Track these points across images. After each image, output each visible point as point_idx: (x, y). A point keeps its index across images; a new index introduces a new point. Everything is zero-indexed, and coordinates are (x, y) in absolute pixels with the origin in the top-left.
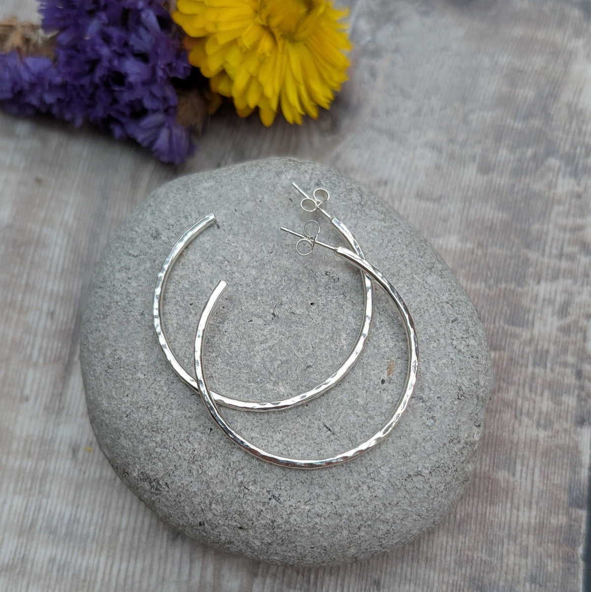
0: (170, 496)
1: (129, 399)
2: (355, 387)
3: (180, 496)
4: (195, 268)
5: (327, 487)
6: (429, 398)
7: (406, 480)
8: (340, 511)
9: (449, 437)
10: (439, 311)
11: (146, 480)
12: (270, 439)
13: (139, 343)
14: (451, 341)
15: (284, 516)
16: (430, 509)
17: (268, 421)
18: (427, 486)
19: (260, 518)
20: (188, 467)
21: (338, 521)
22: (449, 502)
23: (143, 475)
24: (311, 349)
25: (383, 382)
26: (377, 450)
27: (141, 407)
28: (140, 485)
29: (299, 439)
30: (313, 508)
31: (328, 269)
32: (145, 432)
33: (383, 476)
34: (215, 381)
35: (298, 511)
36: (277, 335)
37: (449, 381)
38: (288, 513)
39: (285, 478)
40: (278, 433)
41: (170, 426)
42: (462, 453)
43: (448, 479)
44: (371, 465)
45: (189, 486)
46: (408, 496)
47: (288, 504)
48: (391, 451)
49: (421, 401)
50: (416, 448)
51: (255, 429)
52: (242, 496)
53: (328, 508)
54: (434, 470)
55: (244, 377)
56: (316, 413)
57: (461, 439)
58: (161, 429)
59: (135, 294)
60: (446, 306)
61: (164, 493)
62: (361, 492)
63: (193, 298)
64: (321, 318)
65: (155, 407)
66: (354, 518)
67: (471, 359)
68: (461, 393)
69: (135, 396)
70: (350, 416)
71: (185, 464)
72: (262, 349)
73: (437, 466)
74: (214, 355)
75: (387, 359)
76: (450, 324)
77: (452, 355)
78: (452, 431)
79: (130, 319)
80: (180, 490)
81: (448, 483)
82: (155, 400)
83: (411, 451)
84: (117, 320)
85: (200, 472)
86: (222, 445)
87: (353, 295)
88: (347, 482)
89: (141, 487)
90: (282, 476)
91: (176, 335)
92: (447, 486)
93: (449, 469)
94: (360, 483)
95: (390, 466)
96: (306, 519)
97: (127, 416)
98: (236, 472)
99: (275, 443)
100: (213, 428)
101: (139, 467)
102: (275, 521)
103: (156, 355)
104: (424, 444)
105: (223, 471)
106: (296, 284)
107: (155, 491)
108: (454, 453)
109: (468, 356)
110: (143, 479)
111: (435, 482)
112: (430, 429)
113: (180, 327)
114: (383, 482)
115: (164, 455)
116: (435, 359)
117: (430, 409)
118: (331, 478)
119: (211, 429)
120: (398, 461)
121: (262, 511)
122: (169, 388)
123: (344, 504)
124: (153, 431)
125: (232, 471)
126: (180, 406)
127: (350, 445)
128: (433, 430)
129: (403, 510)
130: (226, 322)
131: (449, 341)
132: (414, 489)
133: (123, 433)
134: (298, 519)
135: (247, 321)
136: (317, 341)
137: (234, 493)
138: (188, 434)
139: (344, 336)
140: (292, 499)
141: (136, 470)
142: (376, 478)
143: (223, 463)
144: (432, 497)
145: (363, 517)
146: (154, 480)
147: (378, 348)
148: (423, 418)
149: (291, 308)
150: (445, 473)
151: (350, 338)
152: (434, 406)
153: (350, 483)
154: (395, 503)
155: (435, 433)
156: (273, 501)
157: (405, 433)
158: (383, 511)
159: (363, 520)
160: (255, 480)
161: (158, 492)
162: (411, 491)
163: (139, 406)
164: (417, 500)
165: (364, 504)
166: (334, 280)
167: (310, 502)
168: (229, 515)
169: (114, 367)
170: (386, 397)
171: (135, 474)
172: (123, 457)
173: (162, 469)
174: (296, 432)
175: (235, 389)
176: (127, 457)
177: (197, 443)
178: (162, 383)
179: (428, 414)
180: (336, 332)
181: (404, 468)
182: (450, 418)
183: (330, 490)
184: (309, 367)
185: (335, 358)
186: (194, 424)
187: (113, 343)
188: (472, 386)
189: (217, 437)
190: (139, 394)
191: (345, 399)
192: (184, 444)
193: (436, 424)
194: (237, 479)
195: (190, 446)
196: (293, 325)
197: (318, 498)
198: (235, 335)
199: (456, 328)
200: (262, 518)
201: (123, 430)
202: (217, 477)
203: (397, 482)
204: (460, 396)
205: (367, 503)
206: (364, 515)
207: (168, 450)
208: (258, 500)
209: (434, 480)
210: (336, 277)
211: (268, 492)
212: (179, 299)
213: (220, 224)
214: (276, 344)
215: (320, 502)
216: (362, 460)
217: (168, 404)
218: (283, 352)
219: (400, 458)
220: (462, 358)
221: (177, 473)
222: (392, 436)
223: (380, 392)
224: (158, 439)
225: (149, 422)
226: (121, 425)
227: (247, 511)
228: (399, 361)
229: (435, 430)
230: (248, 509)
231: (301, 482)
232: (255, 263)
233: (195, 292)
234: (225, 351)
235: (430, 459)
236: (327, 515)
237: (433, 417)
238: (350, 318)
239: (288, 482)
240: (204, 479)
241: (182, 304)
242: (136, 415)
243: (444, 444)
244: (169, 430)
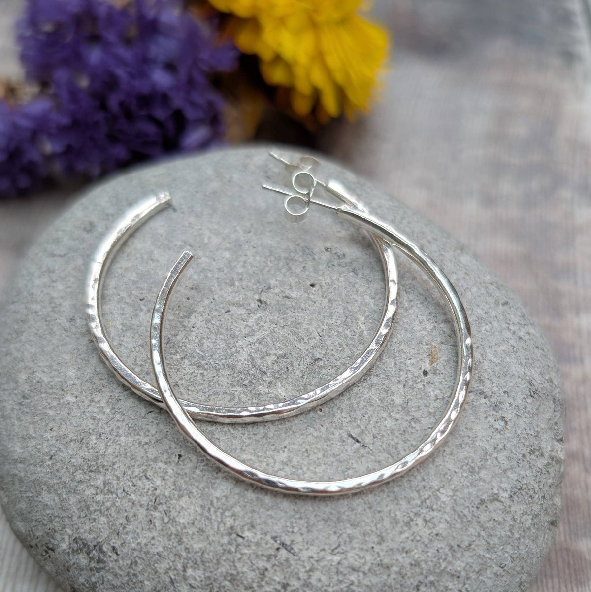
0: (120, 568)
1: (54, 433)
2: (387, 382)
3: (136, 563)
4: (145, 257)
5: (363, 524)
6: (492, 393)
7: (478, 508)
8: (386, 561)
9: (528, 446)
10: (483, 291)
11: (81, 550)
12: (271, 461)
13: (67, 357)
14: (506, 325)
15: (301, 575)
16: (515, 556)
17: (265, 436)
18: (509, 518)
19: (263, 583)
20: (147, 516)
21: (385, 577)
22: (538, 551)
23: (77, 543)
24: (318, 337)
25: (425, 373)
26: (431, 466)
27: (71, 440)
28: (72, 562)
29: (313, 457)
30: (345, 559)
31: (329, 245)
32: (79, 476)
33: (444, 503)
34: (182, 391)
35: (322, 564)
36: (267, 326)
37: (515, 373)
38: (308, 568)
39: (297, 516)
40: (281, 452)
41: (116, 460)
42: (548, 471)
43: (536, 508)
44: (424, 487)
45: (149, 546)
46: (483, 533)
47: (305, 555)
48: (450, 466)
49: (483, 396)
50: (486, 460)
51: (247, 448)
52: (233, 549)
53: (369, 557)
54: (515, 494)
55: (224, 380)
56: (335, 420)
57: (545, 451)
58: (104, 466)
59: (62, 298)
60: (492, 288)
61: (111, 565)
62: (415, 529)
63: (144, 292)
64: (326, 300)
65: (94, 437)
66: (408, 571)
67: (536, 350)
68: (533, 389)
69: (63, 427)
70: (386, 420)
71: (142, 512)
72: (248, 343)
73: (519, 487)
74: (178, 357)
75: (427, 344)
76: (501, 307)
77: (512, 342)
78: (531, 438)
79: (55, 329)
80: (136, 553)
81: (536, 515)
82: (92, 427)
83: (479, 464)
84: (36, 334)
85: (166, 520)
86: (198, 475)
87: (367, 271)
88: (393, 515)
89: (74, 564)
90: (293, 513)
91: (122, 338)
92: (535, 520)
93: (535, 492)
94: (412, 515)
95: (453, 487)
96: (336, 578)
97: (51, 458)
98: (222, 514)
99: (277, 466)
100: (182, 454)
101: (70, 532)
102: (288, 584)
103: (93, 368)
104: (495, 455)
105: (202, 514)
106: (287, 264)
107: (95, 565)
108: (538, 470)
109: (532, 346)
110: (77, 550)
111: (519, 513)
112: (501, 434)
113: (127, 328)
114: (445, 512)
115: (109, 504)
116: (490, 345)
117: (497, 406)
118: (368, 510)
119: (180, 456)
120: (462, 480)
121: (266, 569)
122: (113, 408)
123: (391, 550)
124: (91, 471)
125: (216, 512)
126: (131, 429)
127: (390, 460)
128: (506, 437)
129: (479, 556)
130: (193, 315)
131: (505, 326)
132: (491, 522)
133: (45, 484)
134: (323, 578)
135: (223, 311)
136: (325, 327)
137: (222, 546)
138: (144, 467)
139: (362, 319)
140: (311, 547)
141: (66, 538)
142: (435, 507)
143: (201, 503)
144: (517, 536)
145: (422, 569)
146: (95, 546)
147: (412, 332)
148: (489, 419)
149: (283, 292)
150: (530, 499)
151: (371, 321)
152: (500, 403)
153: (396, 515)
154: (467, 544)
155: (508, 439)
156: (283, 552)
157: (467, 440)
158: (450, 559)
159: (422, 573)
160: (252, 522)
161: (101, 565)
162: (488, 525)
163: (68, 440)
164: (496, 540)
165: (421, 547)
166: (339, 256)
167: (339, 550)
168: (215, 584)
169: (32, 395)
170: (433, 392)
171: (64, 546)
172: (45, 522)
173: (106, 527)
174: (308, 447)
175: (212, 398)
176: (51, 522)
177: (159, 479)
178: (103, 403)
179: (495, 413)
180: (349, 318)
181: (473, 490)
182: (526, 420)
183: (368, 528)
184: (316, 360)
185: (354, 345)
186: (152, 452)
187: (31, 365)
188: (544, 382)
189: (190, 465)
190: (69, 423)
191: (375, 398)
192: (140, 483)
193: (508, 427)
194: (224, 524)
195: (148, 485)
196: (288, 311)
197: (350, 542)
198: (207, 330)
199: (509, 312)
200: (267, 583)
201: (45, 479)
202: (193, 524)
203: (466, 512)
204: (532, 393)
205: (426, 546)
206: (423, 565)
207: (114, 496)
208: (260, 553)
209: (518, 508)
210: (340, 253)
211: (274, 538)
212: (123, 294)
213: (177, 207)
214: (268, 336)
215: (355, 548)
216: (410, 481)
217: (112, 430)
218: (278, 344)
219: (465, 475)
220: (525, 346)
221: (130, 528)
222: (450, 444)
223: (424, 386)
224: (99, 482)
225: (84, 459)
226: (42, 473)
227: (243, 573)
228: (443, 347)
229: (509, 435)
230: (245, 569)
231: (323, 519)
232: (228, 245)
233: (146, 285)
234: (194, 351)
235: (508, 477)
236: (367, 568)
237: (503, 418)
238: (367, 298)
239: (302, 522)
240: (173, 530)
241: (128, 300)
242: (64, 455)
243: (524, 456)
244: (116, 466)
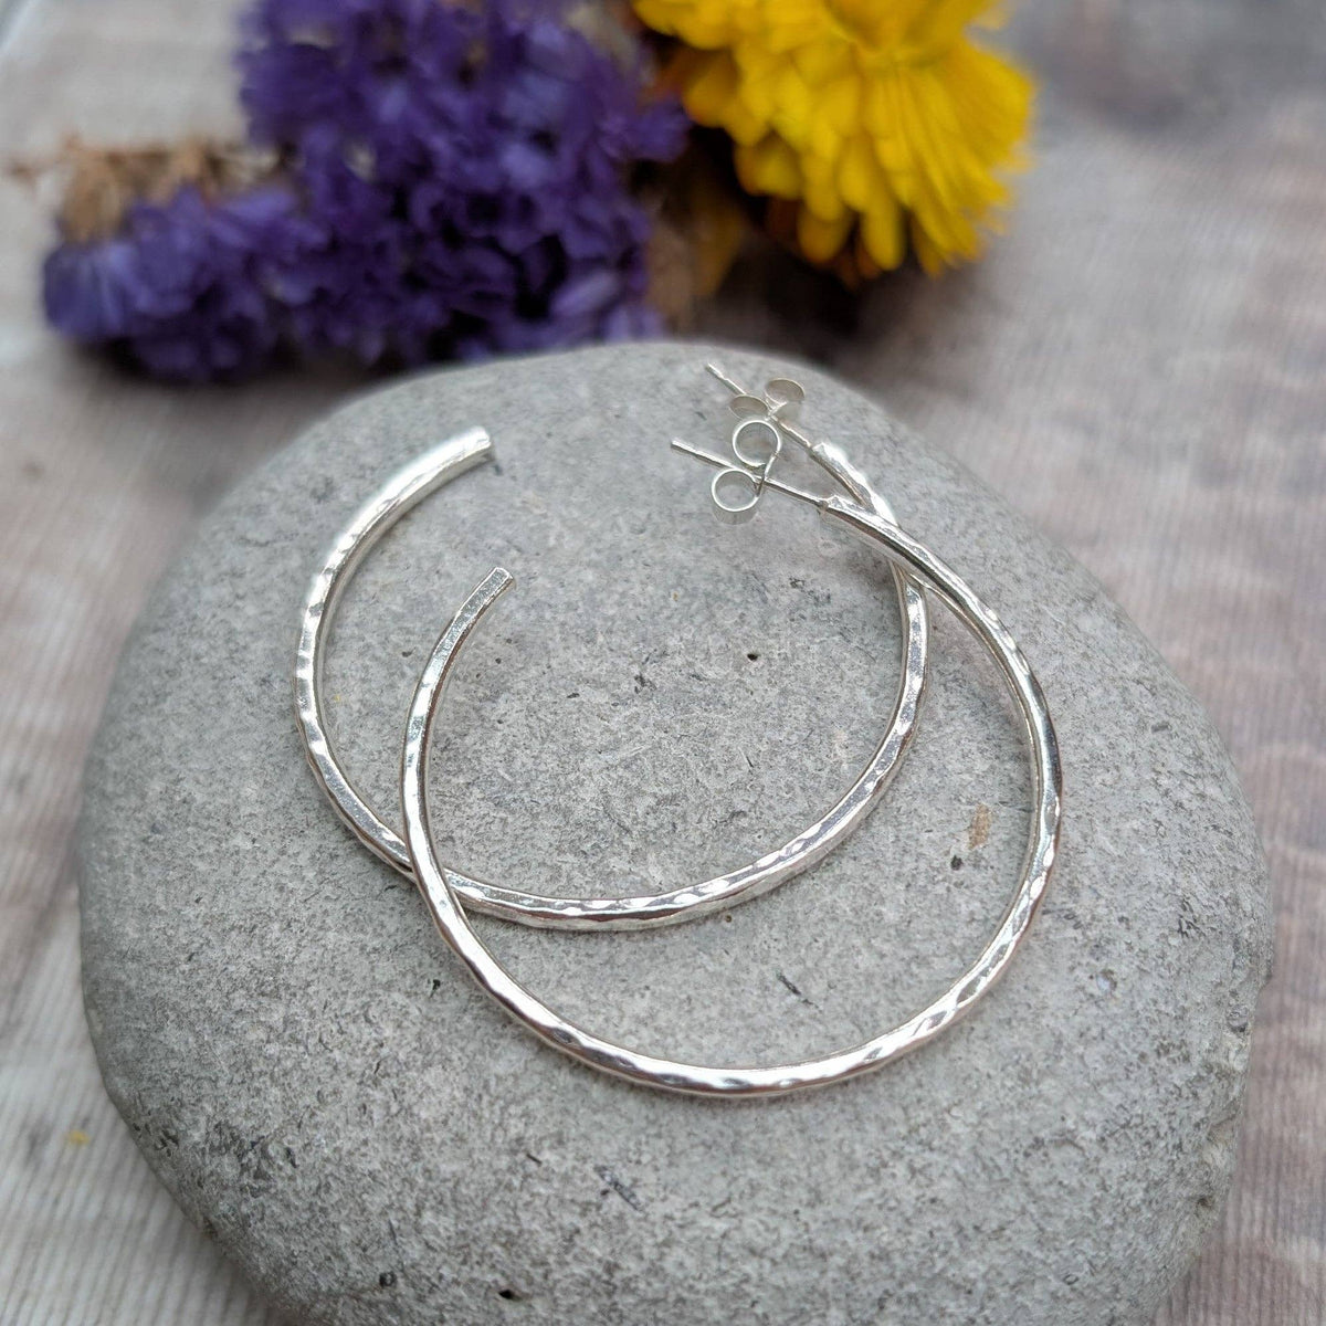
0: (296, 1193)
1: (202, 909)
2: (873, 874)
3: (328, 1186)
4: (426, 565)
5: (784, 1163)
6: (1093, 918)
7: (1027, 1155)
8: (820, 1242)
9: (1155, 1038)
10: (1115, 697)
11: (228, 1149)
12: (615, 1013)
13: (246, 758)
14: (1153, 775)
15: (646, 1251)
16: (1099, 1263)
17: (610, 962)
18: (1093, 1182)
19: (569, 1258)
20: (358, 1096)
21: (816, 1274)
22: (1159, 1257)
23: (220, 1133)
24: (746, 768)
25: (957, 863)
26: (939, 1057)
27: (233, 928)
28: (207, 1171)
29: (699, 1014)
30: (737, 1228)
31: (800, 573)
32: (239, 1000)
33: (956, 1136)
34: (459, 851)
35: (689, 1233)
36: (646, 733)
37: (1151, 879)
38: (660, 1239)
39: (652, 1131)
40: (637, 996)
41: (314, 976)
42: (1195, 1095)
43: (1157, 1169)
44: (919, 1101)
45: (357, 1156)
46: (1032, 1208)
47: (658, 1211)
48: (980, 1063)
49: (1072, 923)
50: (1058, 1058)
51: (571, 982)
52: (516, 1183)
53: (786, 1231)
54: (1112, 1134)
55: (545, 838)
56: (756, 943)
57: (1193, 1051)
58: (288, 987)
59: (252, 633)
60: (1135, 689)
61: (280, 1185)
62: (888, 1184)
63: (412, 638)
64: (777, 690)
65: (276, 926)
66: (865, 1267)
67: (1212, 832)
68: (1188, 917)
69: (221, 898)
70: (859, 953)
71: (350, 1088)
72: (603, 765)
73: (1123, 1122)
74: (461, 780)
75: (970, 803)
76: (1149, 733)
77: (1157, 813)
78: (1166, 1021)
79: (230, 696)
80: (329, 1168)
81: (1157, 1184)
82: (277, 905)
83: (1042, 1065)
84: (192, 702)
85: (394, 1109)
86: (468, 1027)
87: (870, 636)
88: (846, 1150)
89: (212, 1174)
90: (643, 1124)
91: (357, 730)
92: (1152, 1193)
93: (1158, 1136)
94: (886, 1154)
95: (979, 1105)
96: (715, 1264)
97: (190, 959)
98: (503, 1109)
99: (626, 1024)
100: (442, 980)
101: (210, 1110)
102: (617, 1266)
103: (293, 784)
104: (1080, 1049)
105: (464, 1106)
106: (708, 606)
107: (251, 1181)
108: (1172, 1088)
109: (1203, 825)
110: (220, 1148)
111: (1116, 1175)
112: (1099, 1006)
113: (369, 710)
114: (956, 1156)
115: (289, 1064)
116: (1108, 815)
117: (1097, 948)
118: (797, 1135)
119: (437, 983)
120: (1002, 1093)
121: (578, 1231)
122: (321, 872)
123: (835, 1221)
124: (263, 994)
125: (491, 1104)
126: (350, 919)
127: (857, 1037)
128: (1109, 1013)
129: (1019, 1254)
130: (504, 696)
131: (1149, 776)
132: (1053, 1188)
133: (173, 1009)
134: (689, 1262)
135: (564, 694)
136: (764, 748)
137: (495, 1173)
138: (365, 999)
139: (843, 736)
140: (672, 1197)
141: (203, 1120)
142: (936, 1143)
143: (465, 1081)
144: (1108, 1221)
145: (894, 1267)
146: (253, 1144)
147: (943, 772)
148: (1078, 972)
149: (690, 665)
150: (1145, 1149)
151: (860, 743)
152: (1108, 941)
153: (853, 1151)
154: (994, 1226)
155: (1113, 1019)
156: (615, 1200)
157: (1022, 1011)
158: (955, 1252)
159: (892, 1276)
160: (560, 1134)
161: (262, 1183)
162: (1044, 1192)
163: (227, 925)
164: (1060, 1225)
165: (896, 1221)
166: (817, 599)
167: (728, 1208)
168: (474, 1247)
169: (170, 826)
170: (965, 904)
171: (196, 1136)
172: (166, 1084)
173: (279, 1108)
174: (692, 993)
175: (515, 871)
176: (177, 1084)
177: (391, 1024)
178: (303, 860)
179: (1093, 961)
180: (817, 730)
181: (1022, 1118)
182: (1159, 982)
183: (793, 1172)
184: (736, 814)
185: (817, 791)
186: (385, 969)
187: (174, 764)
188: (1218, 904)
189: (454, 1004)
190: (233, 893)
191: (844, 906)
192: (353, 1028)
193: (1117, 993)
194: (505, 1131)
195: (368, 1034)
196: (695, 707)
197: (752, 1195)
198: (526, 730)
199: (1166, 747)
200: (575, 1257)
201: (174, 999)
202: (445, 1122)
203: (1001, 1161)
204: (1185, 926)
205: (907, 1221)
206: (897, 1260)
207: (302, 1049)
208: (568, 1196)
209: (1114, 1165)
210: (820, 591)
211: (600, 1170)
212: (372, 640)
213: (504, 464)
214: (645, 754)
215: (760, 1209)
216: (893, 1084)
217: (314, 916)
218: (663, 774)
219: (1009, 1083)
220: (1187, 824)
221: (322, 1116)
222: (985, 1016)
223: (948, 889)
224: (276, 1018)
225: (253, 968)
226: (170, 986)
227: (531, 1233)
228: (1004, 812)
229: (1116, 1010)
230: (535, 1226)
231: (703, 1143)
232: (594, 556)
233: (419, 624)
234: (494, 771)
235: (1102, 1098)
236: (780, 1252)
237: (1107, 974)
238: (862, 695)
239: (661, 1143)
240: (406, 1130)
241: (379, 653)
242: (215, 954)
243: (1143, 1056)
244: (311, 990)
